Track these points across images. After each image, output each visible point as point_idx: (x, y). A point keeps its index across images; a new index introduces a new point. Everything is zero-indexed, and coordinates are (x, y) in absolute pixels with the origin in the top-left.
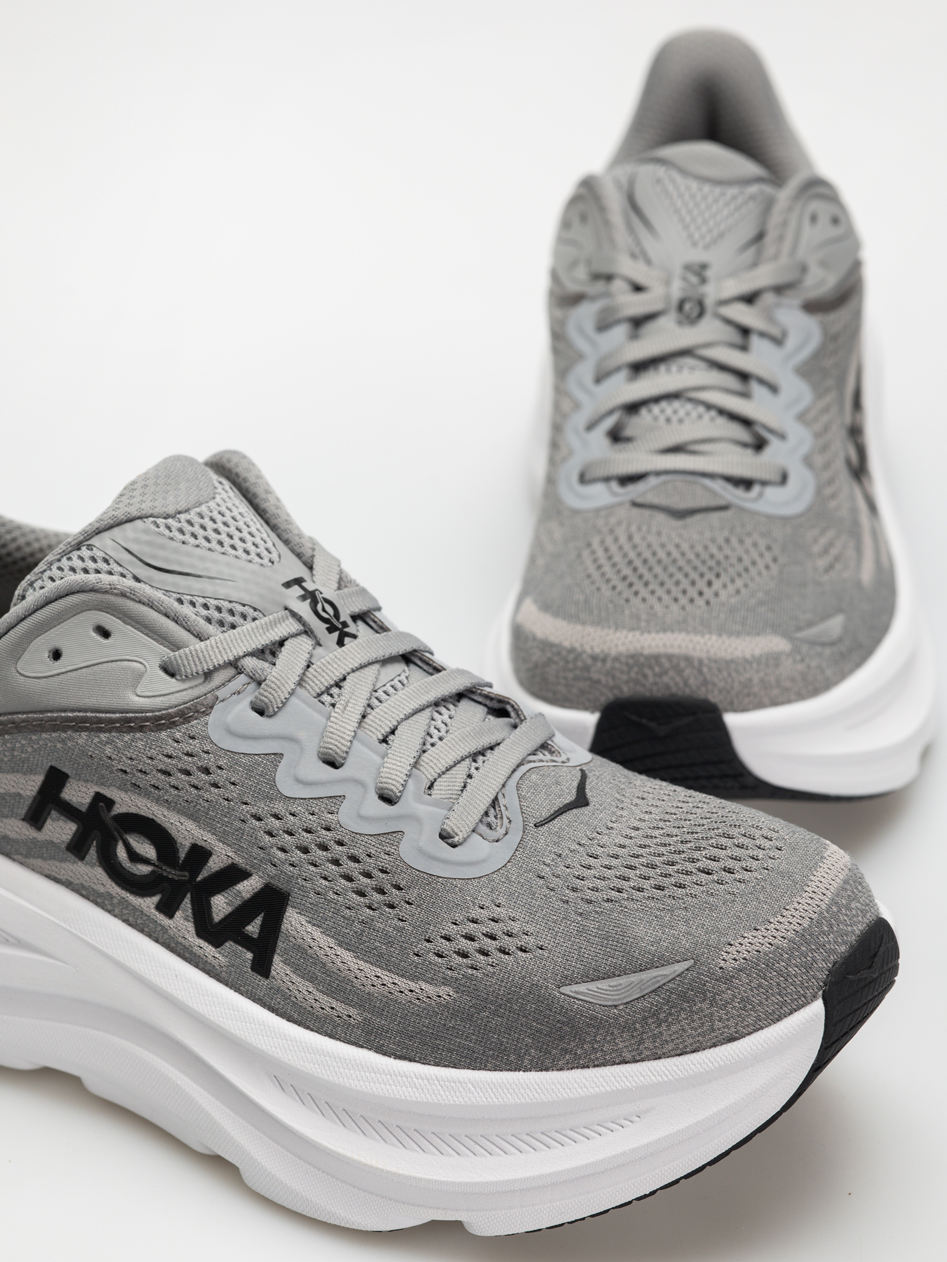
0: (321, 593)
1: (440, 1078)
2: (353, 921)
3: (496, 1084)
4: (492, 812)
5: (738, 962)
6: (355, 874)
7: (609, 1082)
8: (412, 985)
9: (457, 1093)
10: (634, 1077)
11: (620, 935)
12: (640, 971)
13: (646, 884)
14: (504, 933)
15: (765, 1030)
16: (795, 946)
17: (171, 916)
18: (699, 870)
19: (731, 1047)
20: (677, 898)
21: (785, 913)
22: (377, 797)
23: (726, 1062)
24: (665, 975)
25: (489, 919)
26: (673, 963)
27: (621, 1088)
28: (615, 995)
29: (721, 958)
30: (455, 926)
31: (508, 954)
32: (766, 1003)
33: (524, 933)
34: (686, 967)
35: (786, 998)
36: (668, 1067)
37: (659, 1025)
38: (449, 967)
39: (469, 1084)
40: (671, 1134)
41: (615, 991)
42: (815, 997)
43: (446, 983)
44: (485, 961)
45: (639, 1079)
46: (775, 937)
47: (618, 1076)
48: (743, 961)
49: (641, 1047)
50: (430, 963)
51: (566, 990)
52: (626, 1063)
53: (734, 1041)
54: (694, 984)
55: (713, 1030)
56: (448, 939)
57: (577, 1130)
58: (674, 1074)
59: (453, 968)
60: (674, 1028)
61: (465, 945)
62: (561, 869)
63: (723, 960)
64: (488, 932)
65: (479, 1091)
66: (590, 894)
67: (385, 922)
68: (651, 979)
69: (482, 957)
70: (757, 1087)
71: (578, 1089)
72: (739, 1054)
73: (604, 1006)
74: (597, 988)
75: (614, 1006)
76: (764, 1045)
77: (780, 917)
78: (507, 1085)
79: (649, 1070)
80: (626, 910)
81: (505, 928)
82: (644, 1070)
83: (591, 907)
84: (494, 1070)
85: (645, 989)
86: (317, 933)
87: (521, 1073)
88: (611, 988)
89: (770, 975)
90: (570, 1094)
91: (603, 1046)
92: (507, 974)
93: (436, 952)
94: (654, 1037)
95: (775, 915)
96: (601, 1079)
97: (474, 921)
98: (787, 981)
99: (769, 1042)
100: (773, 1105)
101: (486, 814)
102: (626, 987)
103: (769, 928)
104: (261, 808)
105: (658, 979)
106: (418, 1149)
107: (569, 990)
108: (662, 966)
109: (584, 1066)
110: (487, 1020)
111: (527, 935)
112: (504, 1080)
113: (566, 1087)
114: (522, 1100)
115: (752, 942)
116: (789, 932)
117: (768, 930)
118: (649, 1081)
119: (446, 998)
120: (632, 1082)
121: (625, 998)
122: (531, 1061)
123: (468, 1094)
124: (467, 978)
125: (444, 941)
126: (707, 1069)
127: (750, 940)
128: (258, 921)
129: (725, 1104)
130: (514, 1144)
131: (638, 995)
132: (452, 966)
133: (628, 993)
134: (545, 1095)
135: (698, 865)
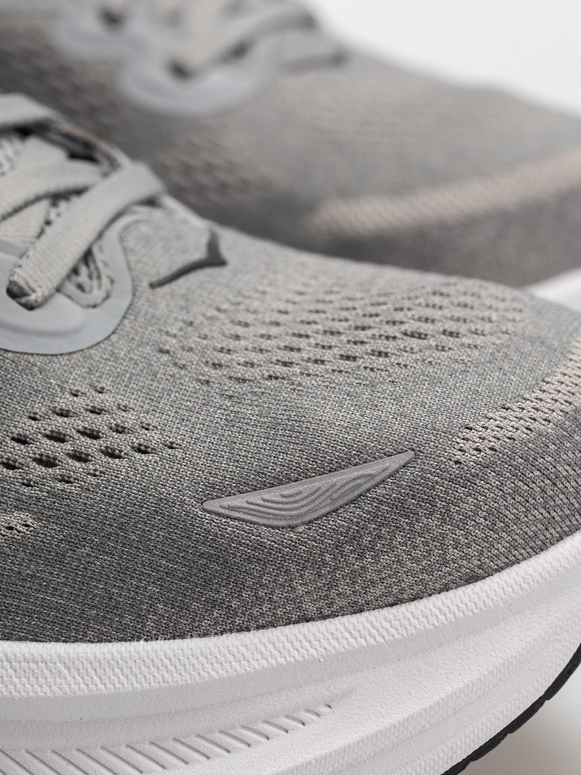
1: (13, 657)
3: (103, 662)
4: (84, 270)
5: (482, 453)
7: (282, 650)
9: (40, 679)
10: (322, 641)
11: (296, 421)
12: (330, 471)
13: (327, 355)
14: (111, 428)
15: (523, 564)
16: (565, 433)
18: (405, 334)
19: (473, 590)
20: (378, 369)
21: (545, 387)
23: (466, 612)
24: (369, 475)
25: (87, 410)
26: (381, 458)
27: (302, 659)
28: (291, 510)
29: (457, 447)
30: (33, 422)
31: (119, 457)
32: (526, 519)
33: (143, 427)
34: (402, 462)
35: (554, 514)
36: (375, 623)
37: (362, 556)
38: (25, 481)
39: (58, 664)
40: (381, 732)
41: (291, 503)
43: (21, 506)
44: (83, 469)
45: (330, 644)
46: (534, 419)
47: (297, 640)
48: (489, 452)
49: (333, 593)
51: (213, 505)
52: (307, 621)
53: (476, 581)
54: (417, 487)
55: (445, 563)
56: (21, 440)
57: (230, 732)
58: (385, 633)
59: (32, 483)
60: (384, 559)
61: (50, 448)
62: (193, 341)
63: (460, 450)
64: (86, 428)
65: (76, 673)
66: (240, 372)
68: (348, 483)
69: (77, 464)
70: (513, 654)
71: (233, 663)
72: (486, 600)
73: (273, 528)
74: (263, 500)
75: (290, 527)
76: (524, 585)
77: (538, 391)
78: (120, 662)
79: (346, 629)
80: (301, 388)
81: (112, 421)
82: (337, 630)
83: (245, 387)
84: (98, 641)
85: (339, 498)
87: (142, 642)
88: (284, 500)
89: (531, 474)
90: (221, 671)
91: (272, 593)
92: (118, 486)
93: (5, 461)
94: (353, 577)
95: (531, 389)
96: (270, 647)
97: (64, 414)
98: (556, 485)
99: (530, 581)
100: (536, 684)
101: (75, 271)
102: (307, 497)
103: (524, 406)
105: (359, 481)
107: (219, 505)
108: (365, 462)
109: (241, 627)
110: (88, 559)
111: (147, 429)
112: (115, 654)
113: (214, 660)
114: (144, 685)
115: (502, 425)
116: (554, 413)
117: (523, 409)
118: (346, 646)
119: (21, 529)
120: (319, 649)
121: (306, 513)
122: (158, 623)
123: (58, 680)
124: (54, 495)
125: (16, 444)
126: (437, 624)
127: (498, 422)
129: (466, 681)
130: (130, 760)
131: (328, 509)
132: (29, 480)
133: (312, 506)
134: (181, 675)
135: (403, 328)
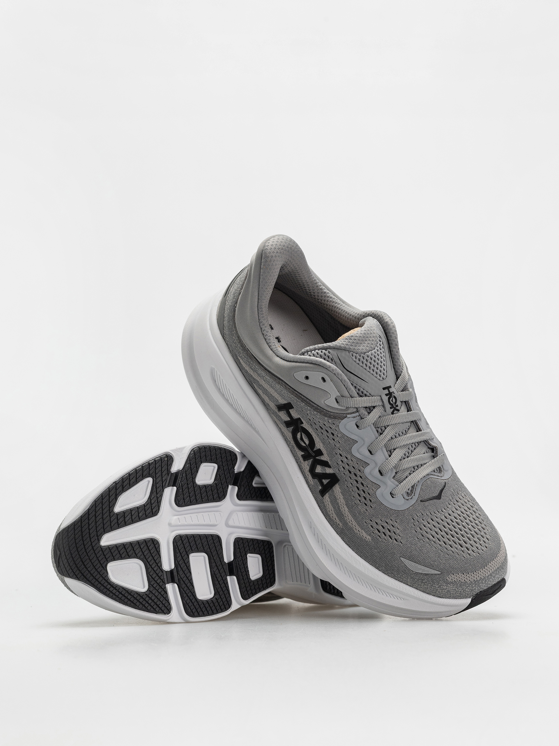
0: (394, 394)
2: (353, 501)
5: (452, 581)
6: (360, 489)
8: (360, 529)
12: (425, 566)
13: (442, 539)
14: (393, 531)
17: (304, 460)
22: (378, 470)
24: (431, 572)
25: (391, 525)
26: (435, 570)
28: (414, 568)
30: (381, 521)
31: (391, 538)
34: (438, 573)
37: (422, 583)
38: (373, 531)
42: (470, 597)
43: (370, 535)
44: (384, 537)
46: (467, 579)
50: (368, 527)
56: (377, 524)
59: (374, 533)
61: (381, 528)
62: (420, 520)
63: (449, 578)
64: (389, 528)
67: (362, 508)
68: (426, 570)
69: (384, 535)
73: (410, 569)
74: (411, 563)
75: (412, 571)
77: (472, 573)
80: (432, 545)
83: (422, 538)
85: (424, 572)
86: (342, 497)
88: (414, 566)
91: (404, 578)
92: (388, 544)
93: (372, 525)
97: (387, 523)
101: (408, 489)
102: (419, 568)
104: (344, 454)
105: (429, 572)
106: (339, 569)
107: (403, 559)
108: (432, 569)
111: (399, 536)
117: (467, 576)
119: (368, 539)
124: (376, 538)
125: (375, 523)
128: (328, 481)
131: (421, 572)
133: (419, 570)
135: (460, 542)
